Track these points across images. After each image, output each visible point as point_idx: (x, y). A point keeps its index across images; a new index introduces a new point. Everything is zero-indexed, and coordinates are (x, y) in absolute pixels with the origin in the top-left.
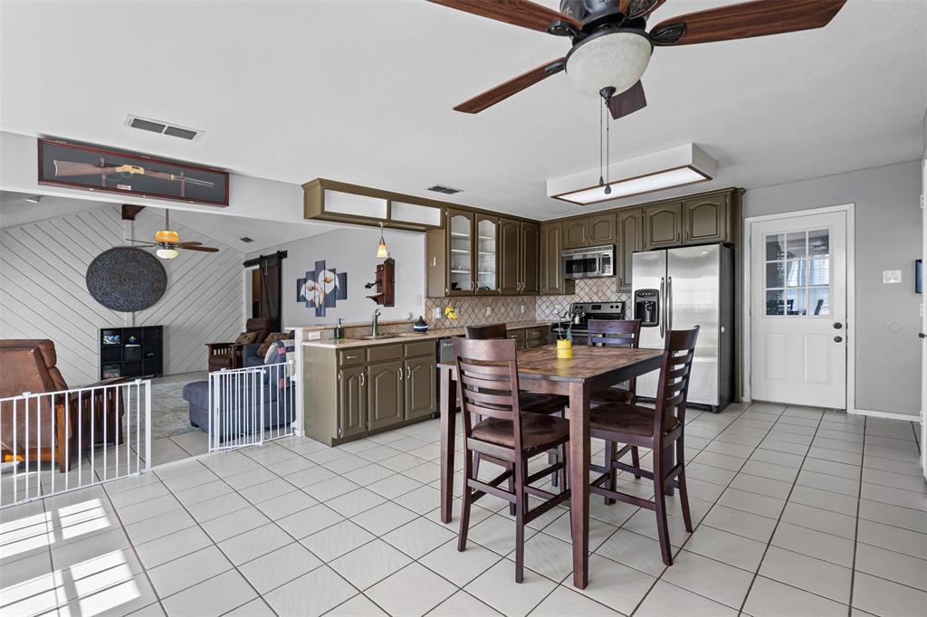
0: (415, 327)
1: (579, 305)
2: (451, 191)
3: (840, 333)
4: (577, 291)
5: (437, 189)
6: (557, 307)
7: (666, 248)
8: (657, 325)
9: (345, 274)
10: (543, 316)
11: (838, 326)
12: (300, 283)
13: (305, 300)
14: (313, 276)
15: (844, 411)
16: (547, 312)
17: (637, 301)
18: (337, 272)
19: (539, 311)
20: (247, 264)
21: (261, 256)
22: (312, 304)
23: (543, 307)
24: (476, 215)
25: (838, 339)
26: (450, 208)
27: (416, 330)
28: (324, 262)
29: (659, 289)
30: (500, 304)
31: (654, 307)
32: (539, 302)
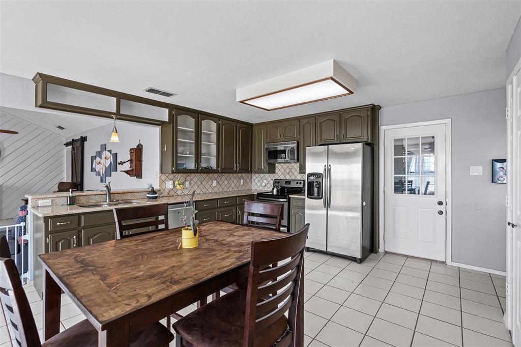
0: (148, 195)
1: (277, 181)
2: (168, 95)
3: (442, 208)
4: (276, 171)
5: (151, 91)
6: (265, 181)
7: (328, 145)
8: (322, 198)
9: (116, 154)
10: (256, 187)
11: (440, 203)
12: (93, 158)
13: (95, 171)
14: (99, 154)
15: (444, 263)
16: (259, 184)
17: (309, 181)
18: (112, 153)
19: (253, 184)
20: (67, 145)
21: (73, 140)
22: (98, 174)
23: (256, 181)
24: (199, 116)
25: (441, 213)
26: (176, 109)
27: (148, 197)
28: (105, 145)
29: (322, 173)
30: (223, 178)
31: (319, 185)
32: (254, 177)
